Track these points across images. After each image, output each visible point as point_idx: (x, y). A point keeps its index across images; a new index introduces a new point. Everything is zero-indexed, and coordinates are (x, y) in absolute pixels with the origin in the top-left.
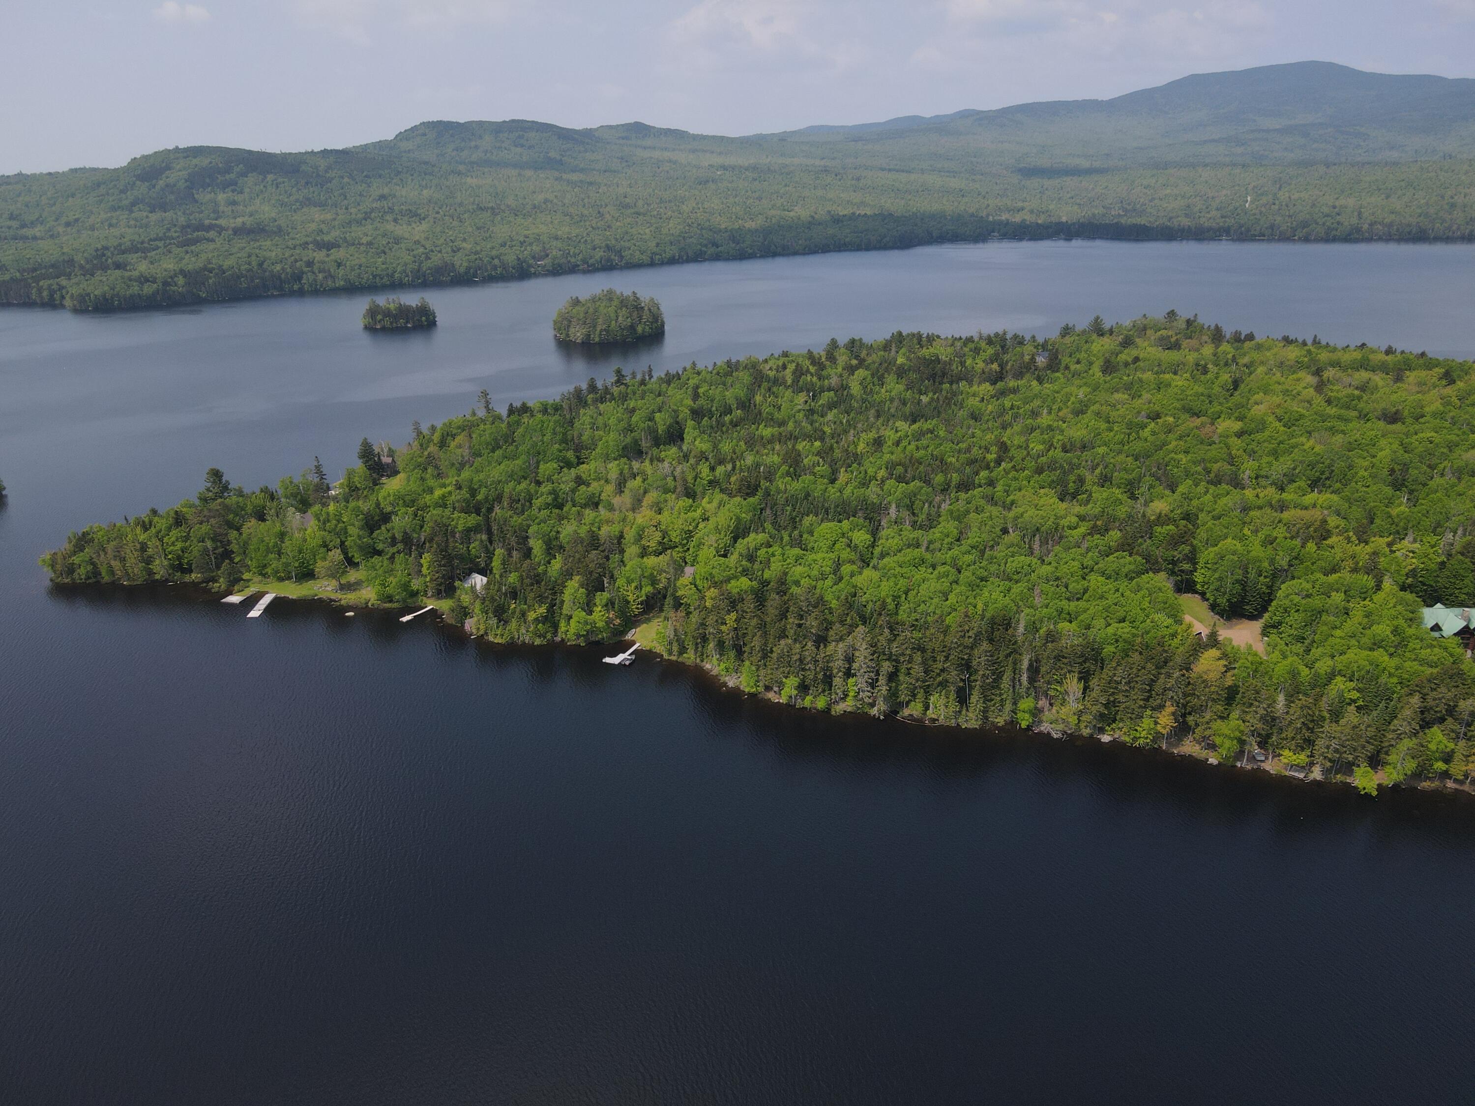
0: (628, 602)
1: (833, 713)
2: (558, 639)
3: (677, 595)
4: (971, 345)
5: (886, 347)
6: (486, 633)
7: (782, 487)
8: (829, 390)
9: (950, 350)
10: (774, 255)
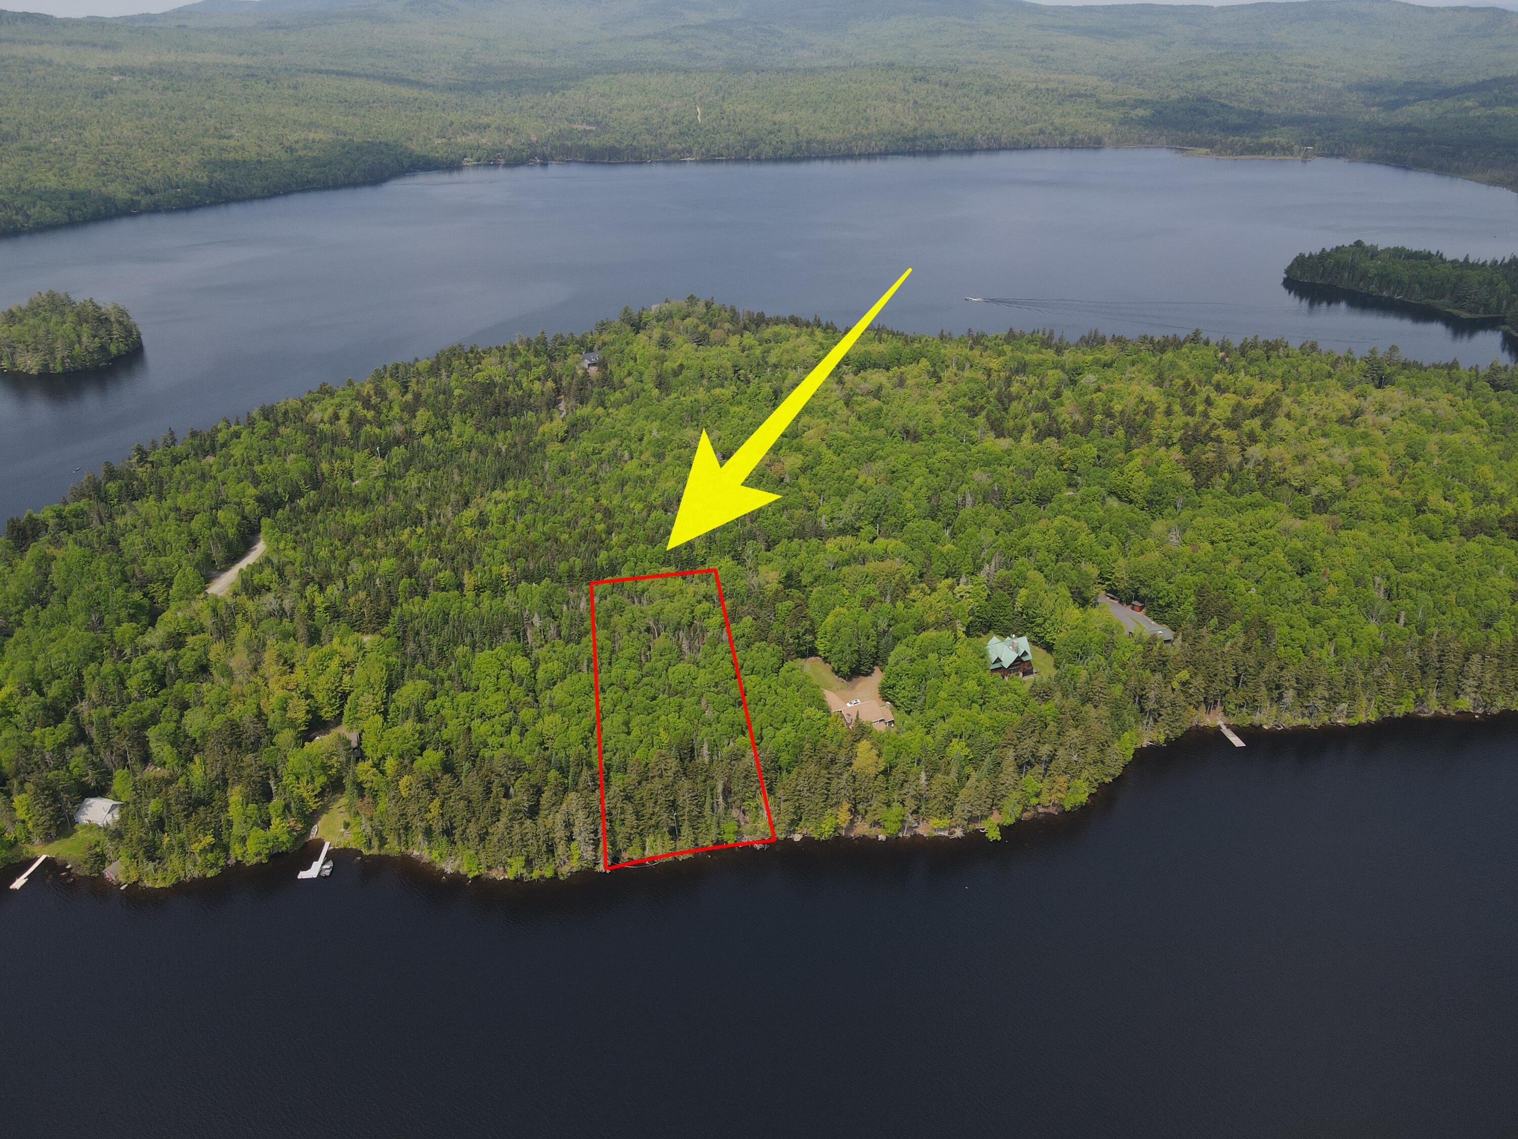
0: (302, 800)
1: (561, 878)
2: (232, 862)
3: (359, 781)
4: (520, 360)
5: (434, 370)
6: (140, 880)
7: (416, 610)
8: (398, 442)
9: (501, 370)
10: (228, 201)
